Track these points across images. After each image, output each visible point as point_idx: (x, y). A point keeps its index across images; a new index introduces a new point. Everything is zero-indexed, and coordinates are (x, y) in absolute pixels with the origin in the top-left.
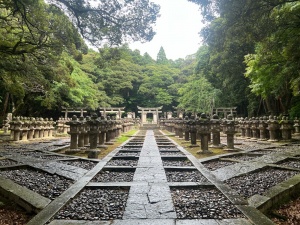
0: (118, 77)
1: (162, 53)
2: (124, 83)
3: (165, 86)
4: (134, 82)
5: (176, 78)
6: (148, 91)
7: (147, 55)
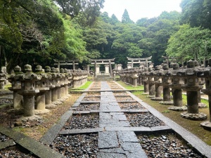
0: (95, 34)
1: (126, 15)
2: (101, 39)
3: (135, 41)
4: (108, 39)
5: (144, 34)
6: (121, 45)
7: (114, 17)
